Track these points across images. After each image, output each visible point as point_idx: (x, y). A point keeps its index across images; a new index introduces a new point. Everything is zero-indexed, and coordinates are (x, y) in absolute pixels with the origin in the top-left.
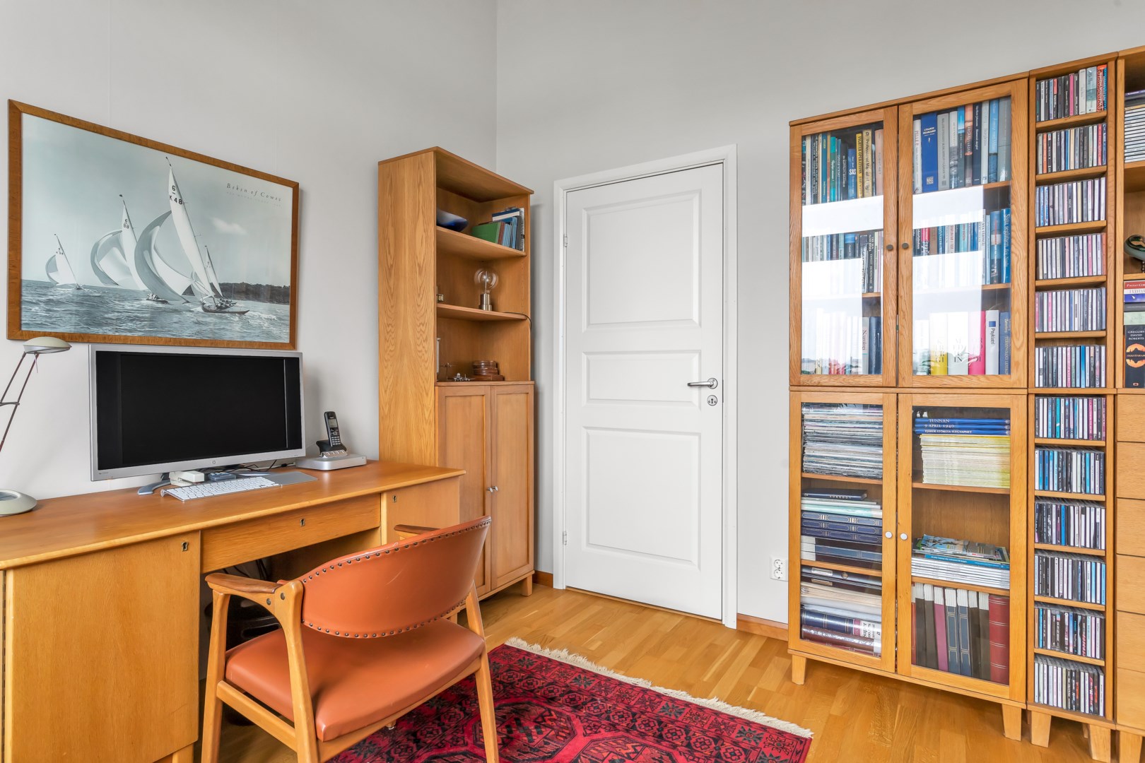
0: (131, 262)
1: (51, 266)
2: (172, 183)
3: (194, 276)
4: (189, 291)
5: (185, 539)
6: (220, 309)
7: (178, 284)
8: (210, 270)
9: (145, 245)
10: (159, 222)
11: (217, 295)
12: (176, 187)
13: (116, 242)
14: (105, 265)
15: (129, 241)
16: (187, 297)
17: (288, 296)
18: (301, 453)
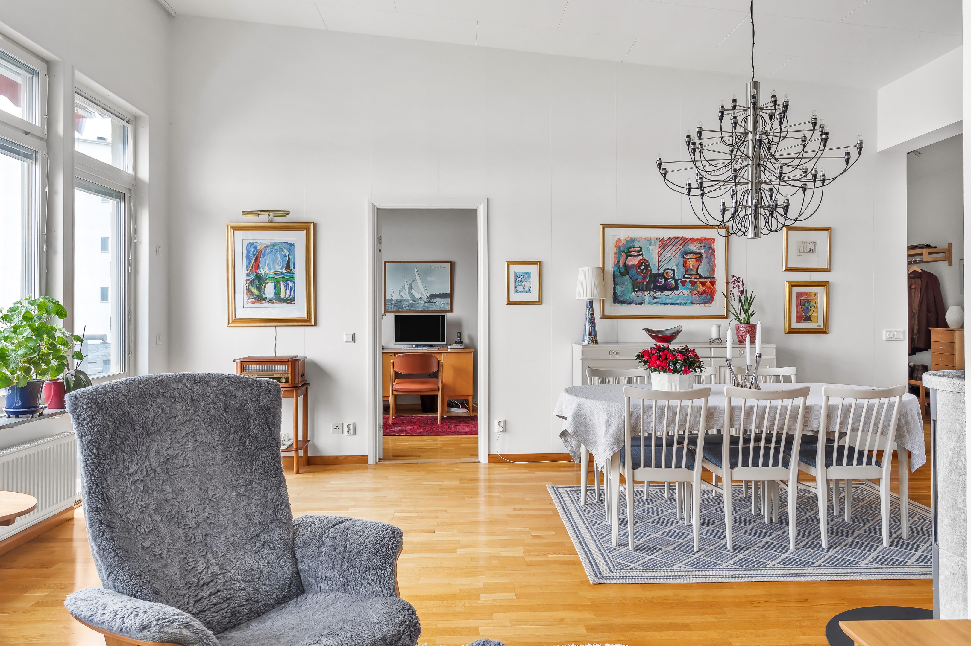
0: (407, 293)
1: (392, 296)
2: (416, 270)
3: (422, 294)
4: (421, 298)
5: (391, 354)
6: (429, 302)
7: (418, 296)
8: (426, 291)
9: (410, 287)
10: (413, 281)
11: (428, 298)
12: (417, 271)
13: (404, 288)
14: (402, 294)
15: (407, 288)
16: (420, 300)
17: (450, 296)
18: (445, 343)
